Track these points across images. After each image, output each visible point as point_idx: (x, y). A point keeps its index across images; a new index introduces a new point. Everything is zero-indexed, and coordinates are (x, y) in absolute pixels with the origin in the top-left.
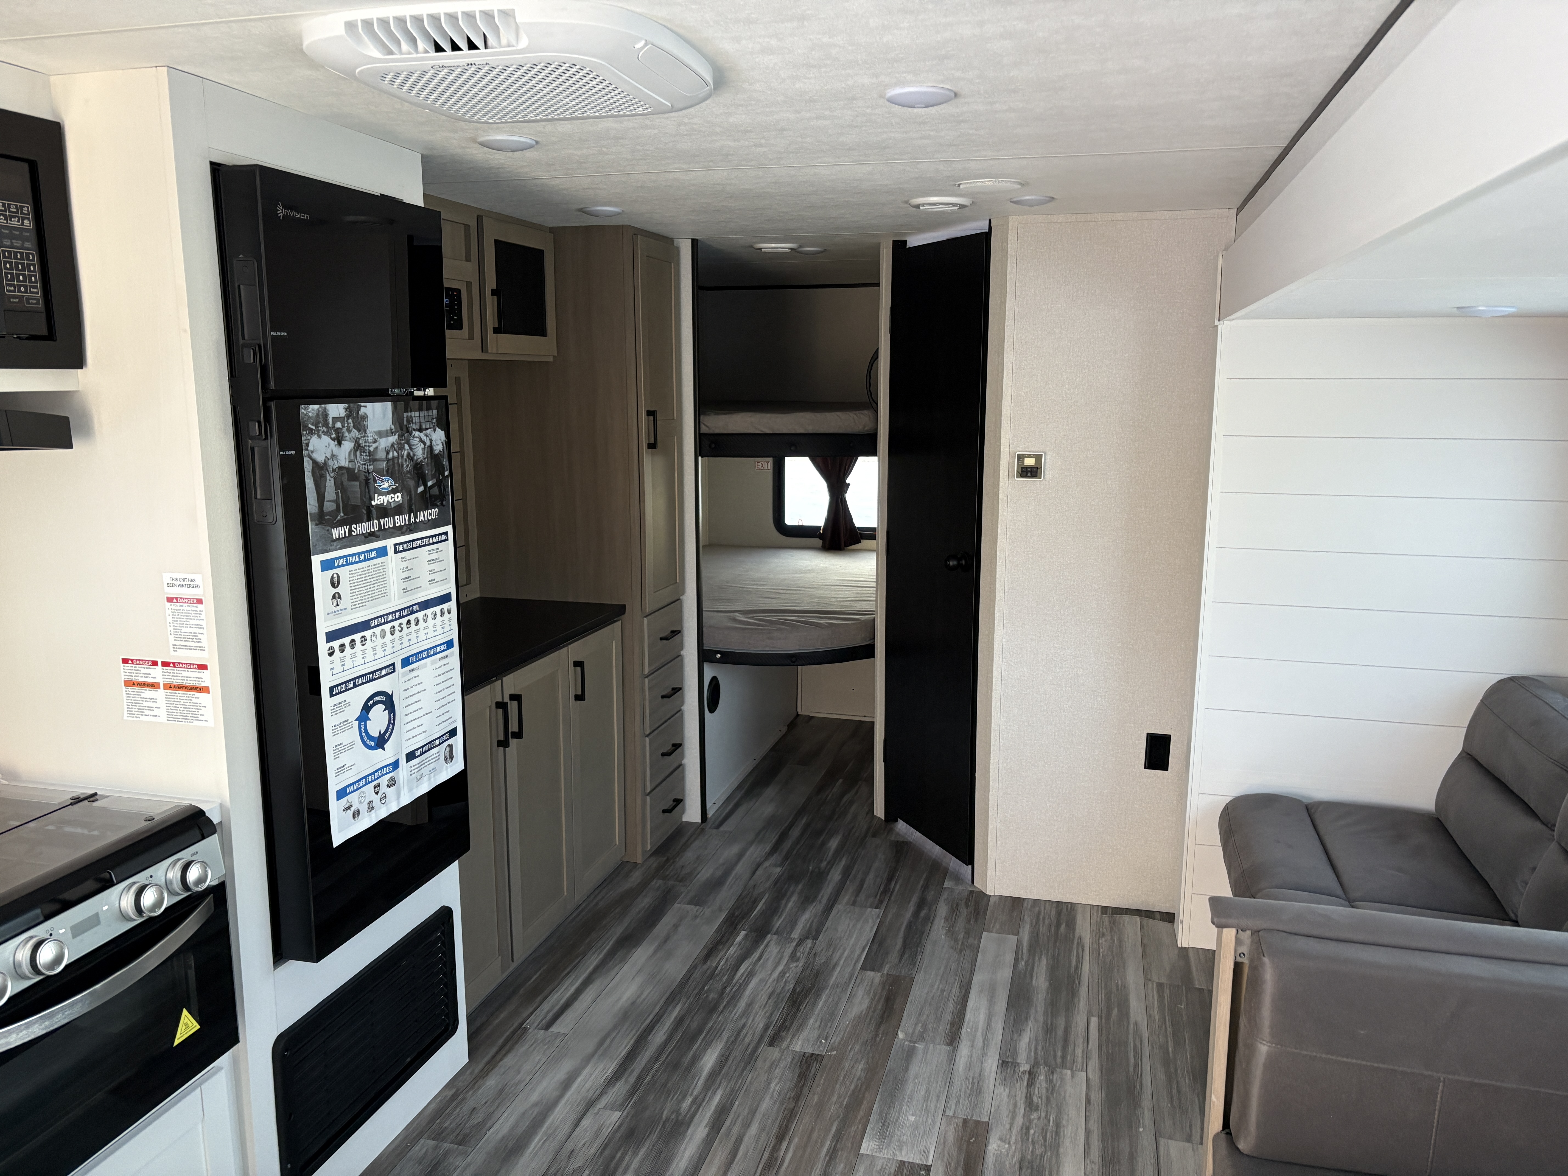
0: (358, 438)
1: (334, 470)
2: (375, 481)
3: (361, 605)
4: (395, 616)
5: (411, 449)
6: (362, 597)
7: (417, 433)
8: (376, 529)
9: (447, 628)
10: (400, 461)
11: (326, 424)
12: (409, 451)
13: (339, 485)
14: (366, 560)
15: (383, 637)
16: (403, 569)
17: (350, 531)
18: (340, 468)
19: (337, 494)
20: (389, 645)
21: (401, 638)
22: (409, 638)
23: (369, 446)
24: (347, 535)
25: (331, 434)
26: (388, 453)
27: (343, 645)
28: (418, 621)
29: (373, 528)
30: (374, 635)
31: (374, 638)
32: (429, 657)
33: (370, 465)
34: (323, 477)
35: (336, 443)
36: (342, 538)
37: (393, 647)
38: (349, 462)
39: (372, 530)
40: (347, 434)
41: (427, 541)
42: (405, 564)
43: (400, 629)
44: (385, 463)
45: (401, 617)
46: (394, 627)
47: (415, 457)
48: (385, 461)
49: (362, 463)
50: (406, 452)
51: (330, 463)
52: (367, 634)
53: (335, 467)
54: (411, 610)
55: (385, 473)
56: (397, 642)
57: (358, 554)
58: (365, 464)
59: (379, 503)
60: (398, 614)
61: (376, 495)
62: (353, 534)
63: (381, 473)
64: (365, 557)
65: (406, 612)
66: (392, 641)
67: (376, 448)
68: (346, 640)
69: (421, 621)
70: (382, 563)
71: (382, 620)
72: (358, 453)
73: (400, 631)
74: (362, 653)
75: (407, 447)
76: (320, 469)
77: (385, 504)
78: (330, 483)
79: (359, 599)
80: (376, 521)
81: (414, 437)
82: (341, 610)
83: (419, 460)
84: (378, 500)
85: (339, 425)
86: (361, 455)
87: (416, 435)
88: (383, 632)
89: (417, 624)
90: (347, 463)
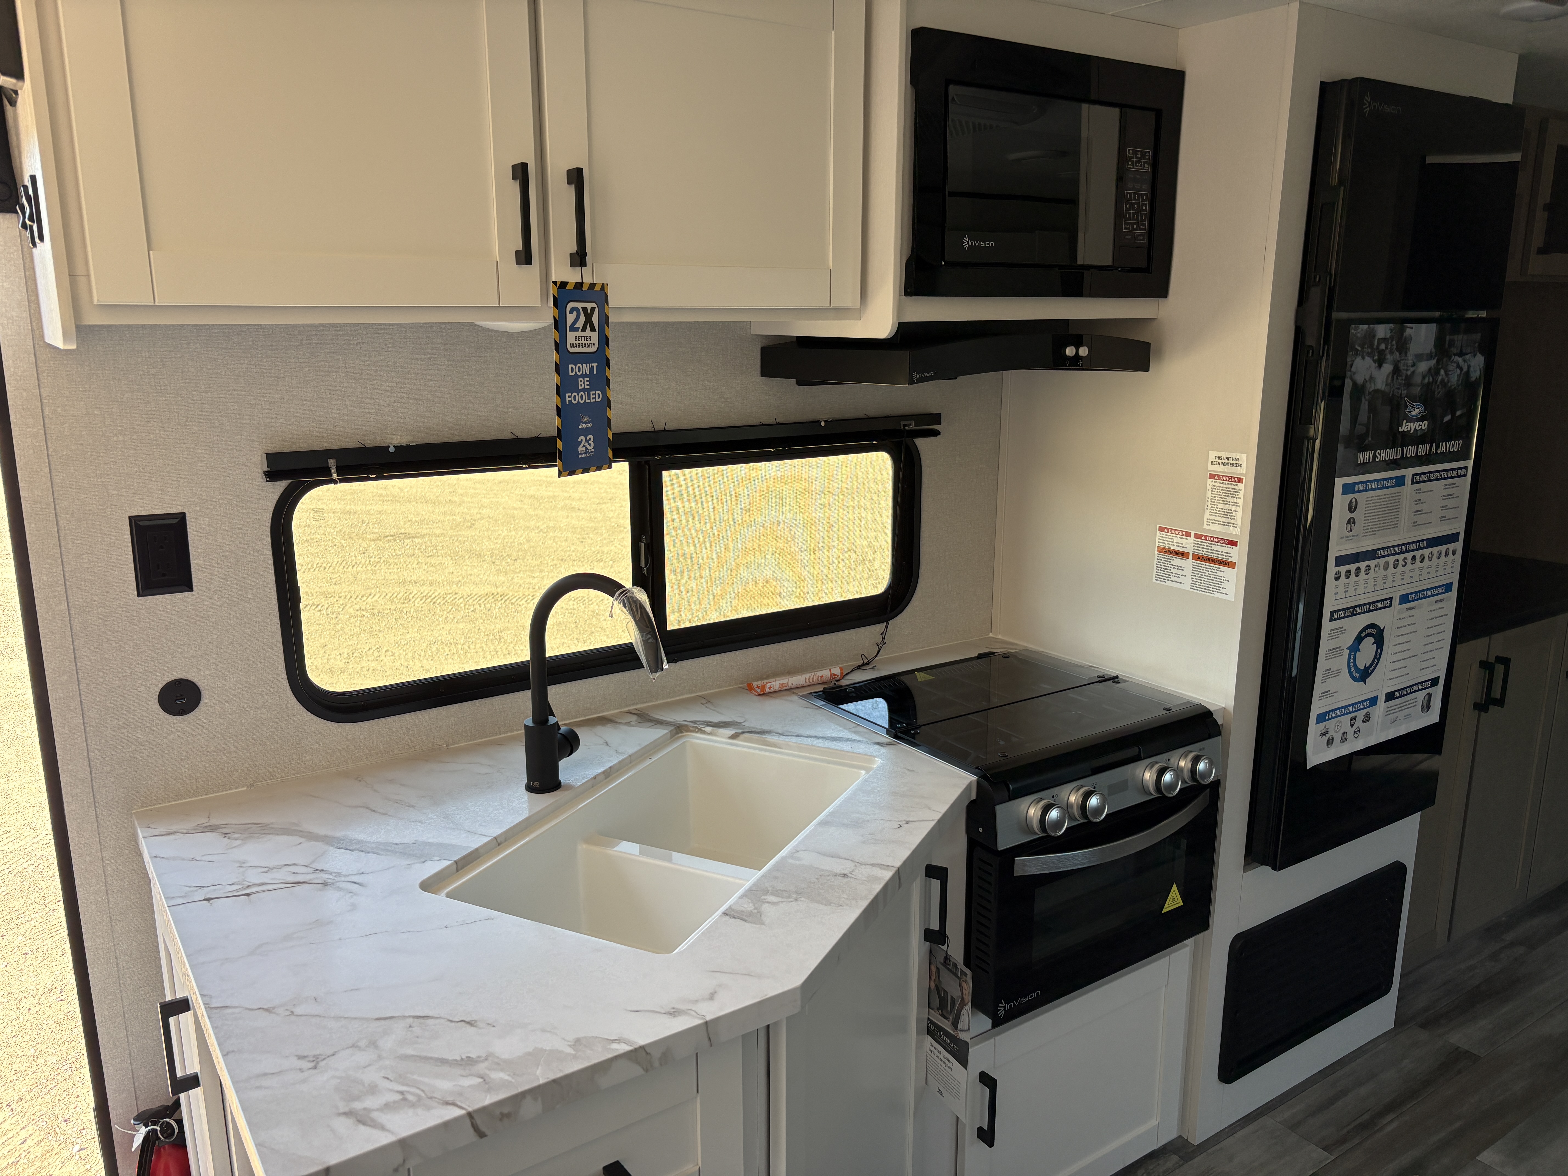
0: (1399, 361)
1: (1370, 393)
2: (1406, 407)
3: (1371, 533)
4: (1401, 549)
5: (1447, 374)
6: (1374, 525)
7: (1456, 358)
8: (1398, 457)
9: (1449, 570)
10: (1433, 387)
11: (1371, 346)
12: (1444, 376)
13: (1372, 409)
14: (1384, 488)
15: (1386, 568)
16: (1416, 501)
17: (1375, 456)
18: (1377, 391)
19: (1369, 418)
20: (1390, 578)
21: (1403, 573)
22: (1411, 574)
23: (1407, 370)
24: (1371, 461)
25: (1374, 356)
26: (1424, 378)
27: (1349, 572)
28: (1424, 558)
29: (1397, 456)
30: (1377, 566)
31: (1377, 569)
32: (1426, 597)
33: (1404, 390)
34: (1359, 399)
35: (1377, 365)
36: (1366, 462)
37: (1393, 581)
38: (1386, 385)
39: (1395, 458)
40: (1388, 356)
41: (1445, 474)
42: (1417, 497)
43: (1404, 563)
44: (1419, 388)
45: (1406, 551)
46: (1398, 560)
47: (1449, 384)
48: (1419, 386)
49: (1397, 386)
50: (1440, 378)
51: (1368, 385)
52: (1372, 563)
53: (1371, 390)
54: (1418, 545)
55: (1418, 399)
56: (1399, 577)
57: (1378, 480)
58: (1398, 389)
59: (1406, 430)
60: (1404, 548)
61: (1405, 421)
62: (1377, 460)
63: (1413, 399)
64: (1383, 485)
65: (1413, 546)
66: (1394, 575)
67: (1413, 372)
68: (1353, 567)
69: (1426, 558)
70: (1398, 493)
71: (1387, 552)
72: (1395, 376)
73: (1404, 566)
74: (1364, 582)
75: (1442, 372)
76: (1358, 391)
77: (1412, 432)
78: (1364, 406)
79: (1371, 527)
80: (1400, 449)
81: (1453, 362)
82: (1353, 536)
83: (1453, 387)
84: (1407, 427)
85: (1383, 346)
86: (1397, 378)
87: (1455, 360)
88: (1387, 563)
89: (1421, 562)
90: (1384, 386)
